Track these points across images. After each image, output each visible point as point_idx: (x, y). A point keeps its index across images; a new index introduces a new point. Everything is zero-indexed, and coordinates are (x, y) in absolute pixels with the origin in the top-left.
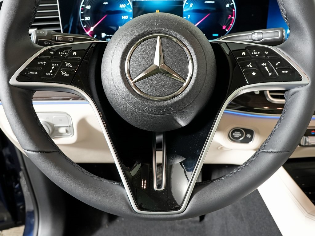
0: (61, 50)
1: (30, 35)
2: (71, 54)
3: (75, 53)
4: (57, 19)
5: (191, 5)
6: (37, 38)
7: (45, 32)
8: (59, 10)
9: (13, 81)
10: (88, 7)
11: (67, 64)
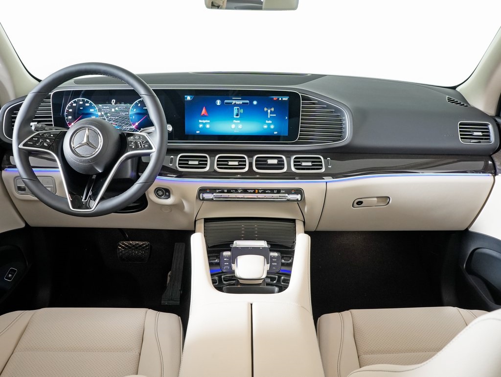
0: (45, 133)
1: (31, 126)
2: (50, 136)
3: (52, 135)
4: (51, 117)
5: (135, 110)
6: (35, 128)
7: (40, 125)
8: (52, 111)
9: (21, 146)
10: (71, 110)
11: (47, 140)
